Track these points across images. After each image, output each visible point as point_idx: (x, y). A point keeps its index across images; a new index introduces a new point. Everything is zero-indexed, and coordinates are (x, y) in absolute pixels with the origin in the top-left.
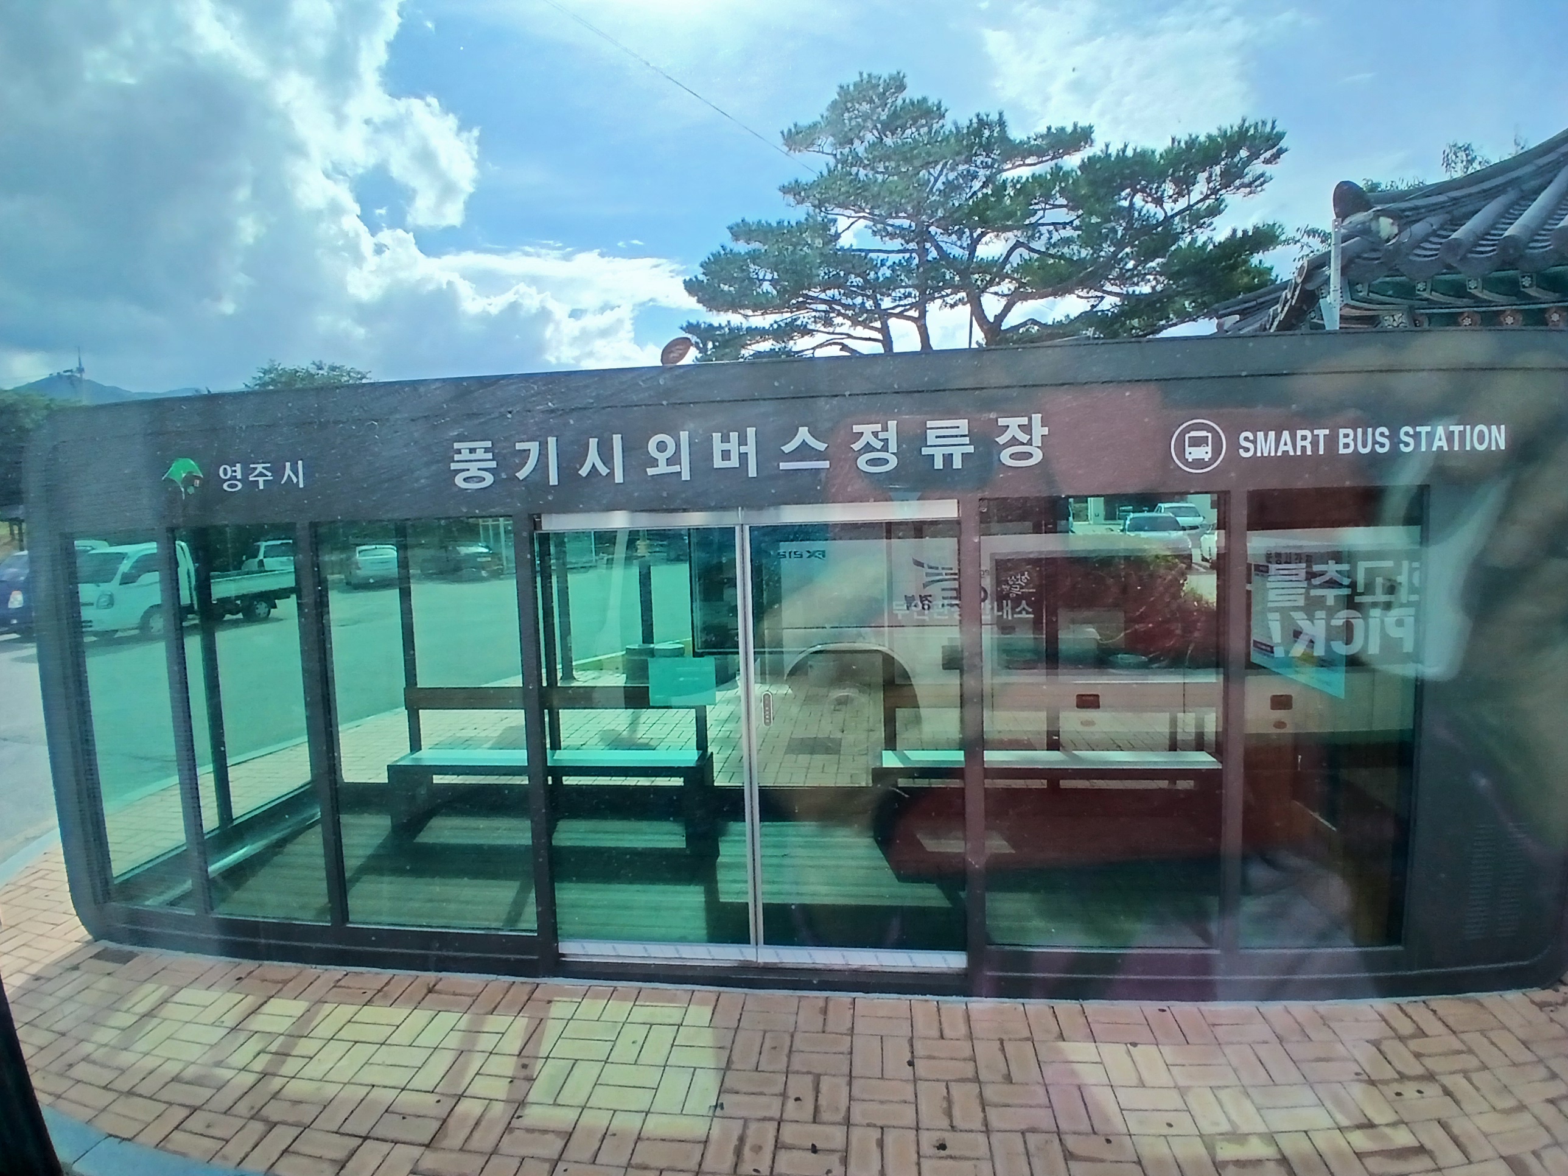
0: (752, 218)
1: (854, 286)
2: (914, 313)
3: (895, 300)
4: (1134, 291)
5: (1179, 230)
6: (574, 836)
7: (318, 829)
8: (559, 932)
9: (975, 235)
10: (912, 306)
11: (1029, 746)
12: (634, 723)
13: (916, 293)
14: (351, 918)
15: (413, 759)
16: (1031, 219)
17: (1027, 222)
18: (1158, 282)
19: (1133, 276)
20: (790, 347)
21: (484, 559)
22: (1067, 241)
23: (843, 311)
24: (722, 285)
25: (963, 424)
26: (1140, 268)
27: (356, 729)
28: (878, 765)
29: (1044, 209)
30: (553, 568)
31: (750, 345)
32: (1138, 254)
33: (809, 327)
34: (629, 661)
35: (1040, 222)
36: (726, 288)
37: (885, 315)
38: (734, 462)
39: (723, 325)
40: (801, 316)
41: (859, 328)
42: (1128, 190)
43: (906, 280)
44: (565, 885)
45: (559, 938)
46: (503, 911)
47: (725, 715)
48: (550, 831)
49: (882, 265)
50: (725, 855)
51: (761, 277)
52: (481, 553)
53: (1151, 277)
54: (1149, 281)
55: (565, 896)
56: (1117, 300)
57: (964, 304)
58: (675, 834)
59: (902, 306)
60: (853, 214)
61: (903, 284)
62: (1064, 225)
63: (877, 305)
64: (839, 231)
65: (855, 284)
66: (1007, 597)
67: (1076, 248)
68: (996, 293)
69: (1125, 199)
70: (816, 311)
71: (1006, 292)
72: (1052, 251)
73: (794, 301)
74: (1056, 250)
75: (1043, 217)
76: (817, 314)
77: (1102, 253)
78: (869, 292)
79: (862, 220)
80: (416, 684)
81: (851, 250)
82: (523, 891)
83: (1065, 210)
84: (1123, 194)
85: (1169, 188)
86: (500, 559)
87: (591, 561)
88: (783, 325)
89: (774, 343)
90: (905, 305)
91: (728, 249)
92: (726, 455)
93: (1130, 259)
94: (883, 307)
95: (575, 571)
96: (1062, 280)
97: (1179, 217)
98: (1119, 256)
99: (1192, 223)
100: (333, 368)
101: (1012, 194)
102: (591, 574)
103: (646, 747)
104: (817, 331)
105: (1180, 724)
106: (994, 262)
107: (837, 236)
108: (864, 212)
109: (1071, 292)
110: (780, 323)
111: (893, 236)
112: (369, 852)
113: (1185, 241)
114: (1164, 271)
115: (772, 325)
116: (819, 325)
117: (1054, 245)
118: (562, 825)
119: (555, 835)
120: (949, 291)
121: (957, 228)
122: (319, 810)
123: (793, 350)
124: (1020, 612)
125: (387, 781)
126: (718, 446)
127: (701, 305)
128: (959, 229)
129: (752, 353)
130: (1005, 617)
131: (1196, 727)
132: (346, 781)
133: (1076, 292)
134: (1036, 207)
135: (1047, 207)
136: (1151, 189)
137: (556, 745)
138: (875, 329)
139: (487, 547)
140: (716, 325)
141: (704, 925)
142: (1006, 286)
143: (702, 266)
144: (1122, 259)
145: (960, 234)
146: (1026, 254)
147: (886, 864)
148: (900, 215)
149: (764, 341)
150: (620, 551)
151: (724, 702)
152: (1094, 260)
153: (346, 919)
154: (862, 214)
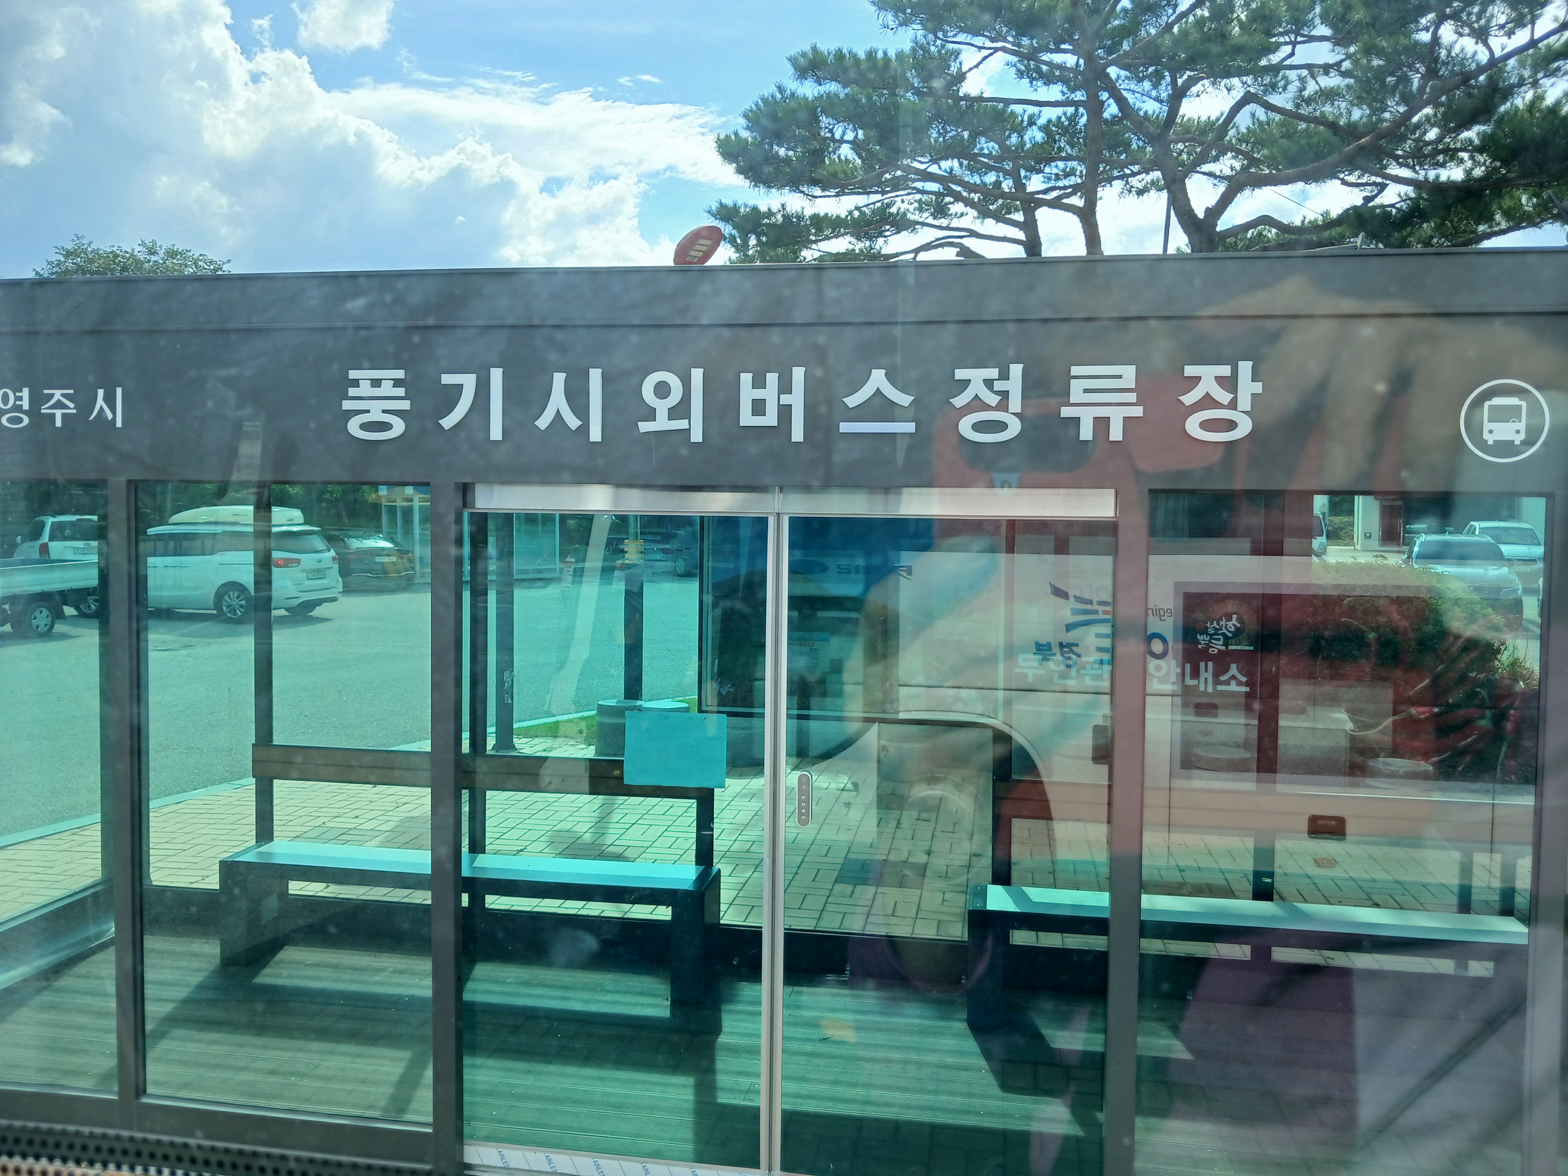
0: (827, 46)
1: (984, 155)
2: (1077, 201)
3: (1049, 179)
4: (1438, 177)
5: (1514, 80)
6: (497, 988)
7: (110, 955)
8: (467, 1130)
9: (1180, 81)
10: (1075, 189)
11: (1227, 892)
12: (602, 821)
13: (1080, 168)
14: (150, 1090)
15: (261, 853)
16: (1271, 57)
17: (1263, 62)
18: (1476, 163)
19: (1437, 152)
20: (877, 247)
21: (385, 560)
22: (1329, 95)
23: (965, 194)
24: (775, 147)
25: (1129, 373)
26: (1447, 140)
27: (174, 808)
28: (978, 906)
29: (1294, 44)
30: (490, 578)
31: (815, 242)
32: (1446, 118)
33: (910, 216)
34: (601, 725)
35: (1288, 62)
36: (782, 152)
37: (1031, 203)
38: (770, 419)
39: (775, 209)
40: (899, 199)
41: (990, 222)
42: (1431, 16)
43: (1068, 148)
44: (479, 1061)
45: (466, 1141)
46: (382, 1093)
47: (744, 817)
48: (461, 980)
49: (1032, 123)
50: (731, 1033)
51: (837, 136)
52: (383, 549)
53: (1465, 155)
54: (1462, 161)
55: (479, 1078)
56: (1410, 191)
57: (1160, 189)
58: (656, 996)
59: (1060, 188)
60: (988, 44)
61: (1063, 154)
62: (1326, 69)
63: (1020, 185)
64: (964, 69)
65: (986, 151)
66: (1205, 655)
67: (1343, 105)
68: (1210, 174)
69: (1427, 29)
70: (923, 192)
71: (1227, 172)
72: (1305, 111)
73: (888, 176)
74: (1310, 109)
75: (1292, 54)
76: (925, 198)
77: (1387, 115)
78: (1009, 165)
79: (1000, 53)
80: (272, 741)
81: (980, 99)
82: (415, 1065)
83: (1327, 45)
84: (1423, 21)
85: (1500, 14)
86: (411, 561)
87: (554, 570)
88: (867, 211)
89: (853, 240)
90: (1065, 188)
91: (788, 92)
92: (759, 407)
93: (1433, 126)
94: (1029, 189)
95: (526, 584)
96: (1319, 156)
97: (1516, 57)
98: (1415, 119)
99: (1535, 69)
100: (172, 254)
101: (1243, 17)
102: (553, 590)
103: (619, 857)
104: (923, 224)
105: (1476, 870)
106: (1209, 125)
107: (961, 77)
108: (1005, 40)
109: (1333, 176)
110: (865, 209)
111: (1049, 80)
112: (183, 993)
113: (1522, 99)
114: (1485, 146)
115: (851, 213)
116: (926, 215)
117: (1309, 101)
118: (481, 970)
119: (470, 985)
120: (1135, 169)
121: (1151, 69)
122: (113, 925)
123: (883, 252)
124: (1227, 683)
125: (217, 887)
126: (747, 393)
127: (742, 177)
128: (1156, 70)
129: (817, 255)
130: (1202, 688)
131: (1504, 878)
132: (154, 883)
133: (1342, 176)
134: (1282, 40)
135: (1299, 39)
136: (1469, 14)
137: (477, 846)
138: (1014, 223)
139: (392, 540)
140: (763, 208)
141: (689, 1134)
142: (1227, 165)
143: (745, 116)
144: (1418, 126)
145: (1156, 82)
146: (1261, 113)
147: (982, 1062)
148: (1063, 46)
149: (837, 237)
150: (595, 556)
151: (744, 796)
152: (1372, 127)
153: (141, 1091)
154: (1000, 44)
